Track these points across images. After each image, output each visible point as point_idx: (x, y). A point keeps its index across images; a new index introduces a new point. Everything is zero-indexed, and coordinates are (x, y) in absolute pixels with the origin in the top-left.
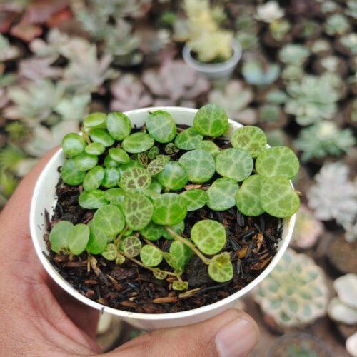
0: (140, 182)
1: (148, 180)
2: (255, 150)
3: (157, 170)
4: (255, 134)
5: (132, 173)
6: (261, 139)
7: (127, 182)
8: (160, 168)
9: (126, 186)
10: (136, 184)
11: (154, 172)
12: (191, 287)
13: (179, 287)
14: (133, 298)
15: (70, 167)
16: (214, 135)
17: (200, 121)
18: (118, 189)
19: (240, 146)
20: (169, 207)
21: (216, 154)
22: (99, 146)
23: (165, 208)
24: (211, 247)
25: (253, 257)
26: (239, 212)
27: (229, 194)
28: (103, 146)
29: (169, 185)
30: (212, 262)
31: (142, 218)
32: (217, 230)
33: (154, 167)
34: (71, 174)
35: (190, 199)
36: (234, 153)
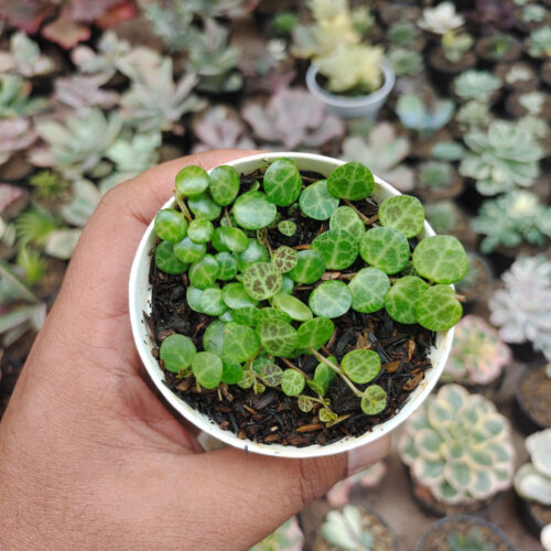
0: (269, 283)
1: (279, 281)
2: (409, 228)
3: (289, 264)
4: (410, 206)
5: (257, 271)
6: (417, 214)
7: (252, 284)
8: (292, 262)
9: (251, 288)
10: (264, 287)
11: (285, 269)
12: (339, 415)
13: (326, 416)
14: (274, 429)
15: (167, 251)
16: (353, 198)
17: (336, 183)
18: (237, 284)
19: (389, 221)
20: (314, 332)
21: (356, 226)
22: (205, 226)
23: (309, 333)
24: (362, 375)
25: (404, 372)
26: (388, 316)
27: (377, 290)
28: (209, 224)
29: (302, 279)
30: (365, 395)
31: (283, 346)
32: (371, 358)
33: (284, 260)
34: (169, 260)
35: (329, 298)
36: (384, 234)
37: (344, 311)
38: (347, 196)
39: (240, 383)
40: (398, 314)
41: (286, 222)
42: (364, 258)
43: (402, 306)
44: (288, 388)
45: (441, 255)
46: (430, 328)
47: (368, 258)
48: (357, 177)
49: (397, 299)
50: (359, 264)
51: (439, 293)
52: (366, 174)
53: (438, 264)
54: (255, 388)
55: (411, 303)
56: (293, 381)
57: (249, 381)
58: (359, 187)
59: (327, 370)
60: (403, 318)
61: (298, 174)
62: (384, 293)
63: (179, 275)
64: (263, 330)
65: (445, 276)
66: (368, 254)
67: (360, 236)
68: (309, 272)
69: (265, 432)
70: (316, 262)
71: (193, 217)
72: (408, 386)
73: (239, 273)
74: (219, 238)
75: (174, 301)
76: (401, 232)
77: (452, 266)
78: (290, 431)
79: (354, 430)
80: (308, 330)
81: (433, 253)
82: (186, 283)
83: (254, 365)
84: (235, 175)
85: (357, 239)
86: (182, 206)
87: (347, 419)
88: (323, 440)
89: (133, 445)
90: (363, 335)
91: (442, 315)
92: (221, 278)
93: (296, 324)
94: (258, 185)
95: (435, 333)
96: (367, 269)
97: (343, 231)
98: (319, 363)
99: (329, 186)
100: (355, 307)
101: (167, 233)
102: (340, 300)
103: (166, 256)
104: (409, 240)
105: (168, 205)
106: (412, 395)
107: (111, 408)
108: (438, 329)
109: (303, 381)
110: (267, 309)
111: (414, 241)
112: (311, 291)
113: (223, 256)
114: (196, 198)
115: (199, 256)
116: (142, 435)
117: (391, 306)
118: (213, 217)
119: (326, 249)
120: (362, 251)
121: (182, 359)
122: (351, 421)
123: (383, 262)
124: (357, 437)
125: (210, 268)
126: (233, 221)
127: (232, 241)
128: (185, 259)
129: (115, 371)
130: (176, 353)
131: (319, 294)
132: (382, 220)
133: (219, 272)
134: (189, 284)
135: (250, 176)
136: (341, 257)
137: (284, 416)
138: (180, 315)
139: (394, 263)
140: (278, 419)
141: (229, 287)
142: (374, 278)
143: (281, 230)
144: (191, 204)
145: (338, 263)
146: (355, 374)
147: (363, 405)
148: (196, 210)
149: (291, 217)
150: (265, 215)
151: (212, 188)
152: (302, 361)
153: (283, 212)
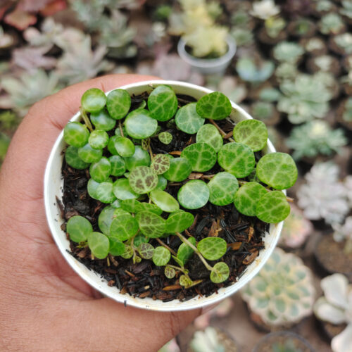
0: (148, 182)
1: (156, 181)
2: (255, 144)
3: (163, 168)
4: (257, 128)
5: (139, 172)
6: (263, 134)
7: (135, 182)
8: (166, 166)
9: (134, 185)
10: (144, 184)
11: (160, 171)
12: (194, 281)
13: (185, 282)
14: (147, 287)
15: (73, 152)
16: (215, 118)
17: (203, 107)
18: (125, 180)
19: (241, 138)
20: (178, 222)
21: (217, 139)
22: (102, 135)
23: (175, 223)
24: (213, 254)
25: (244, 250)
26: (235, 209)
27: (228, 189)
28: (105, 134)
29: (174, 178)
30: (213, 269)
31: (155, 231)
32: (220, 243)
33: (160, 164)
34: (75, 159)
35: (193, 193)
36: (237, 148)
37: (203, 204)
38: (211, 117)
39: (123, 255)
40: (242, 208)
41: (165, 133)
42: (221, 164)
43: (246, 203)
44: (157, 261)
45: (278, 167)
46: (265, 221)
47: (223, 165)
48: (219, 103)
49: (243, 198)
50: (217, 169)
51: (273, 197)
52: (225, 102)
53: (275, 174)
54: (134, 259)
55: (253, 201)
56: (161, 256)
57: (130, 253)
58: (220, 110)
59: (187, 248)
60: (247, 211)
61: (175, 97)
62: (233, 192)
63: (83, 170)
64: (140, 219)
65: (279, 184)
66: (224, 162)
67: (219, 148)
68: (179, 173)
69: (140, 290)
70: (185, 166)
71: (94, 128)
72: (246, 261)
73: (127, 171)
74: (113, 144)
75: (79, 189)
76: (250, 147)
77: (286, 176)
78: (158, 290)
79: (205, 292)
80: (173, 221)
81: (271, 166)
82: (88, 176)
83: (134, 241)
84: (128, 96)
85: (216, 150)
86: (86, 119)
87: (200, 284)
88: (182, 297)
89: (48, 294)
90: (216, 221)
91: (275, 213)
92: (113, 174)
93: (165, 215)
94: (145, 104)
95: (269, 224)
96: (223, 173)
97: (205, 144)
98: (182, 243)
99: (197, 109)
100: (212, 201)
101: (73, 140)
102: (201, 195)
103: (74, 156)
104: (255, 153)
105: (75, 118)
106: (249, 268)
107: (32, 267)
108: (271, 222)
109: (169, 255)
110: (144, 203)
111: (259, 154)
112: (180, 187)
113: (115, 158)
114: (97, 114)
115: (96, 158)
116: (55, 287)
117: (238, 203)
118: (109, 128)
119: (192, 157)
120: (219, 159)
121: (82, 233)
122: (203, 285)
123: (234, 168)
124: (206, 297)
125: (105, 167)
126: (125, 131)
127: (122, 148)
128: (87, 160)
129: (36, 240)
130: (78, 228)
131: (186, 190)
132: (235, 137)
133: (112, 170)
134: (90, 177)
135: (139, 97)
136: (203, 163)
137: (155, 279)
138: (82, 200)
139: (242, 170)
140: (150, 280)
141: (119, 181)
142: (226, 181)
143: (161, 139)
144: (92, 118)
145: (200, 167)
146: (207, 253)
147: (211, 276)
148: (97, 122)
149: (169, 129)
150: (148, 128)
151: (108, 106)
152: (170, 240)
153: (163, 126)
